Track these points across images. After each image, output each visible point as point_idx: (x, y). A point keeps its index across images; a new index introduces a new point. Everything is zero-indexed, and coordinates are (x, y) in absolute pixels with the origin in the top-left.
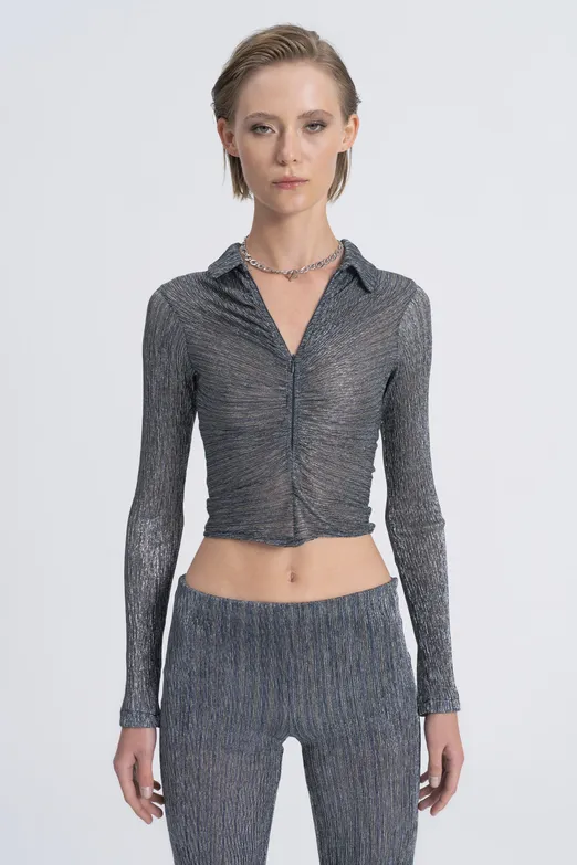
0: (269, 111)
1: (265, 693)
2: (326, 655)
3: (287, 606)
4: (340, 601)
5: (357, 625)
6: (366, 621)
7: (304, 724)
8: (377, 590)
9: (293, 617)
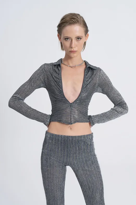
0: (69, 36)
1: (64, 156)
2: (77, 148)
3: (70, 136)
4: (81, 137)
5: (84, 142)
6: (86, 141)
7: (72, 163)
8: (89, 135)
9: (71, 139)
